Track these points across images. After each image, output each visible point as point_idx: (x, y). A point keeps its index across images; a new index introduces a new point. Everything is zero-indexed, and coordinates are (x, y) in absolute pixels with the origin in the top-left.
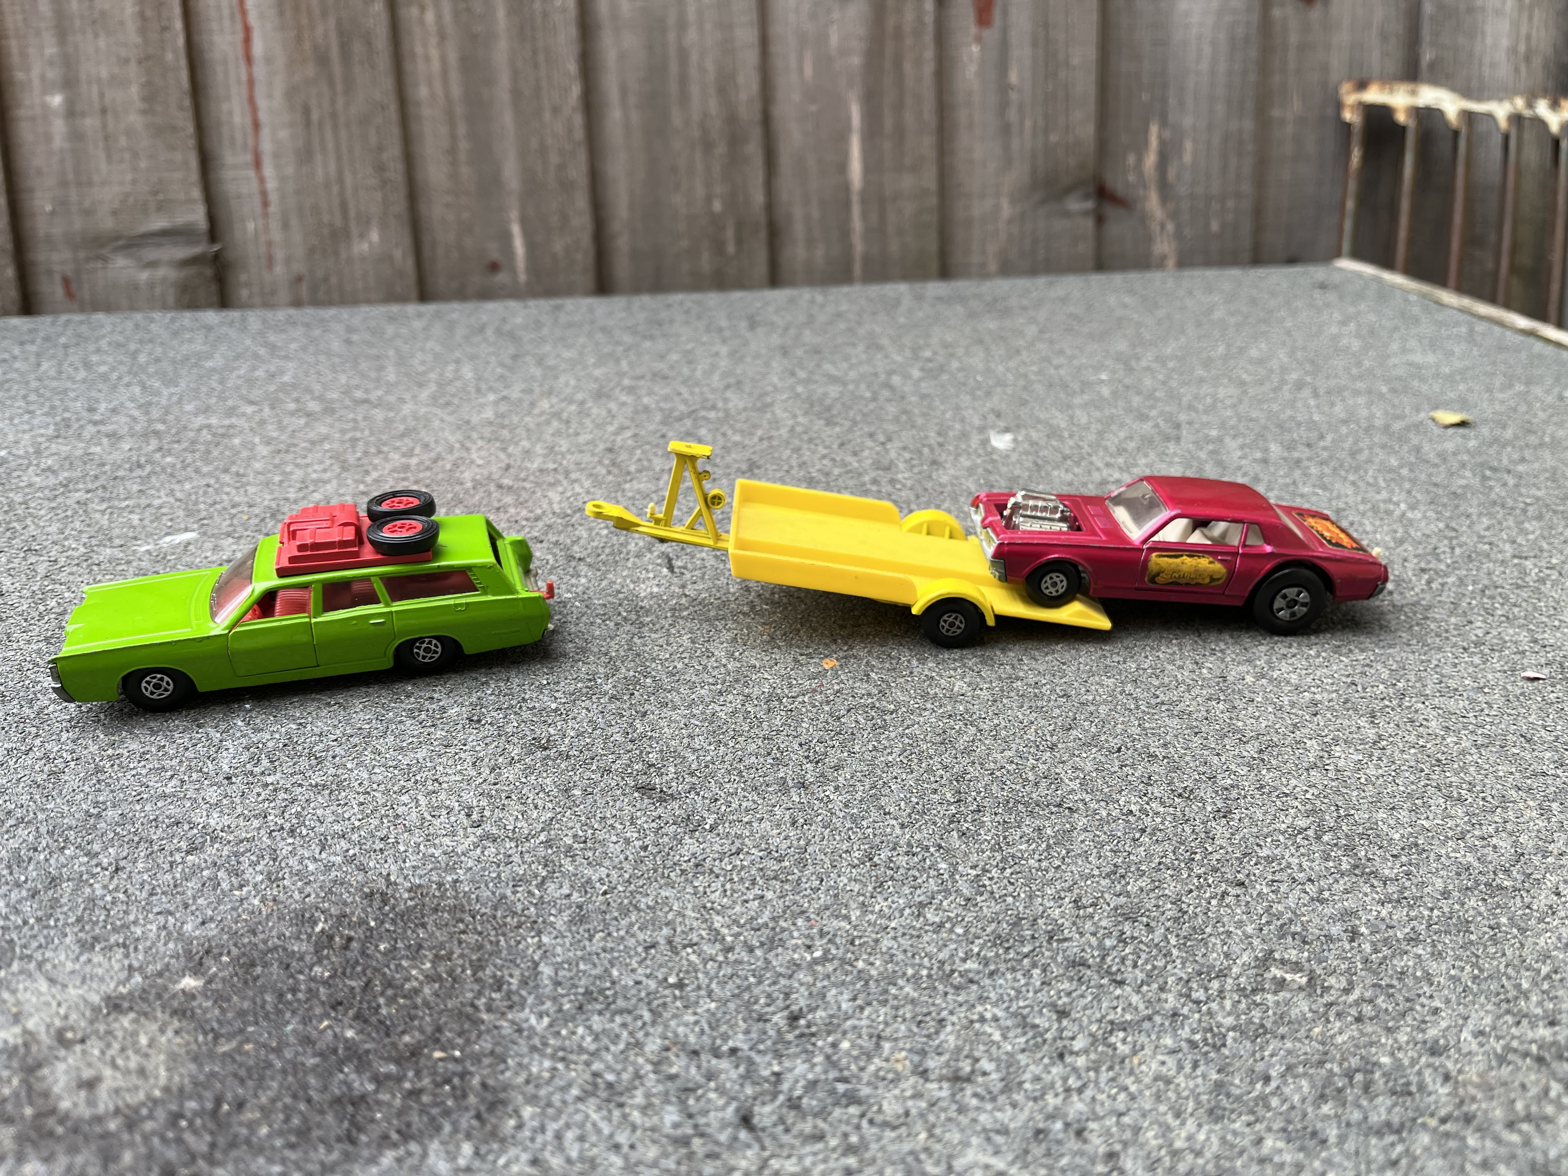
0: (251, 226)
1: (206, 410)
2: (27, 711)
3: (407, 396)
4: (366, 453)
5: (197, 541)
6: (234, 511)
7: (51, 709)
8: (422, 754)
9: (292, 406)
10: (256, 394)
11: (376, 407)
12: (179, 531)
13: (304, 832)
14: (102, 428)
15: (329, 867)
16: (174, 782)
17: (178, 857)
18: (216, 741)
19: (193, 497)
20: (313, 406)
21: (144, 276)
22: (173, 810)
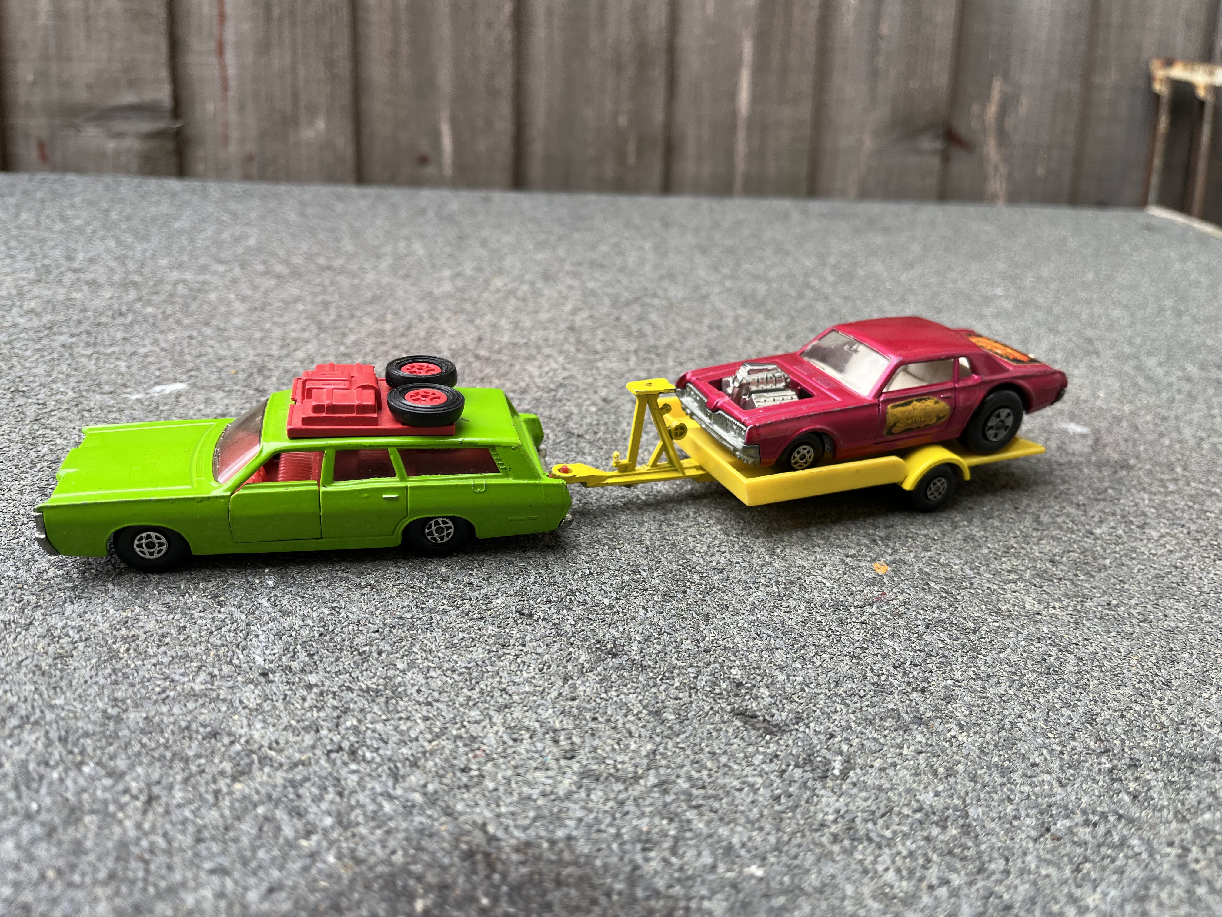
0: (211, 107)
1: (180, 266)
2: (24, 575)
3: (368, 265)
4: (340, 316)
5: (187, 392)
6: (220, 364)
7: (51, 572)
8: (479, 654)
9: (261, 268)
10: (225, 254)
11: (340, 273)
12: (167, 381)
13: (368, 755)
14: (83, 276)
15: (409, 809)
16: (202, 676)
17: (223, 784)
18: (243, 625)
19: (178, 348)
20: (280, 268)
21: (111, 145)
22: (205, 715)
